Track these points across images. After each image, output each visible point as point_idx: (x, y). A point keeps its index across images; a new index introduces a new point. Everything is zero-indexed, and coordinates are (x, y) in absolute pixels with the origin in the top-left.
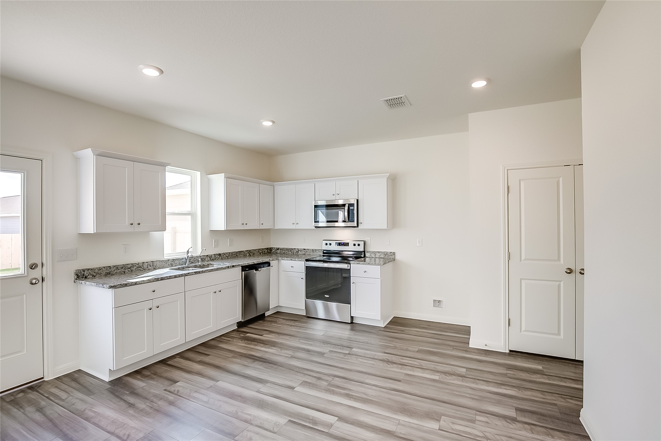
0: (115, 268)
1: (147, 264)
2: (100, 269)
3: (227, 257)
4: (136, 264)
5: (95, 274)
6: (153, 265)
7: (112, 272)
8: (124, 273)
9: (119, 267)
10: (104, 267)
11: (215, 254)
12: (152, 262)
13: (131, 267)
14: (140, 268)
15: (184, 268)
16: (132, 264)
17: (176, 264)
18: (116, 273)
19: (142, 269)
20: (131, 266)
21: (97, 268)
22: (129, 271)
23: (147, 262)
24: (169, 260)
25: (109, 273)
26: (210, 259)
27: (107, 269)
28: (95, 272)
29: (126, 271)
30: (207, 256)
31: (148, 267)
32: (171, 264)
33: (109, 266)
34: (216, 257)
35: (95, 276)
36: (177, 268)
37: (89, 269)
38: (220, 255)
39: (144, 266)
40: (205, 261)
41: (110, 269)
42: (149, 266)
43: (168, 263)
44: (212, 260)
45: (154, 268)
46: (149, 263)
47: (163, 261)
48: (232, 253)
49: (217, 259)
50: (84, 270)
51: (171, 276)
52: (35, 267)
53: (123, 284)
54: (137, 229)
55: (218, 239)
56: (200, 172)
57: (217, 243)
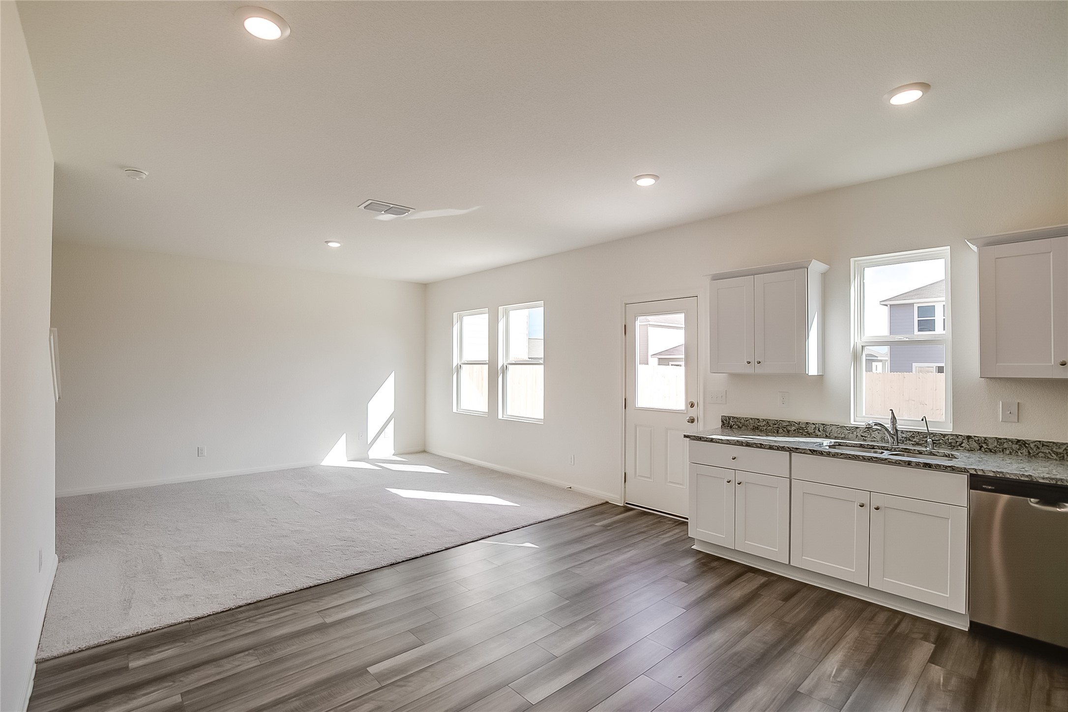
0: (764, 423)
1: (814, 426)
2: (747, 420)
4: (796, 423)
5: (741, 426)
7: (761, 428)
8: (778, 432)
9: (770, 423)
10: (751, 419)
11: (1000, 439)
12: (823, 424)
13: (787, 426)
14: (801, 431)
15: (873, 448)
16: (789, 422)
17: (874, 439)
18: (766, 429)
19: (805, 433)
20: (788, 424)
21: (743, 418)
22: (784, 431)
23: (813, 424)
24: (857, 428)
25: (757, 427)
26: (981, 447)
27: (755, 422)
28: (741, 423)
29: (781, 431)
30: (969, 437)
31: (814, 432)
32: (862, 436)
33: (758, 418)
34: (1005, 446)
35: (740, 428)
36: (857, 444)
37: (735, 418)
38: (1021, 443)
39: (808, 428)
40: (959, 448)
41: (759, 422)
42: (817, 431)
43: (855, 433)
44: (986, 451)
45: (827, 436)
46: (817, 426)
47: (845, 427)
49: (1008, 452)
50: (729, 418)
51: (763, 444)
52: (692, 405)
53: (698, 437)
54: (759, 370)
55: (1018, 403)
56: (949, 247)
57: (1017, 413)
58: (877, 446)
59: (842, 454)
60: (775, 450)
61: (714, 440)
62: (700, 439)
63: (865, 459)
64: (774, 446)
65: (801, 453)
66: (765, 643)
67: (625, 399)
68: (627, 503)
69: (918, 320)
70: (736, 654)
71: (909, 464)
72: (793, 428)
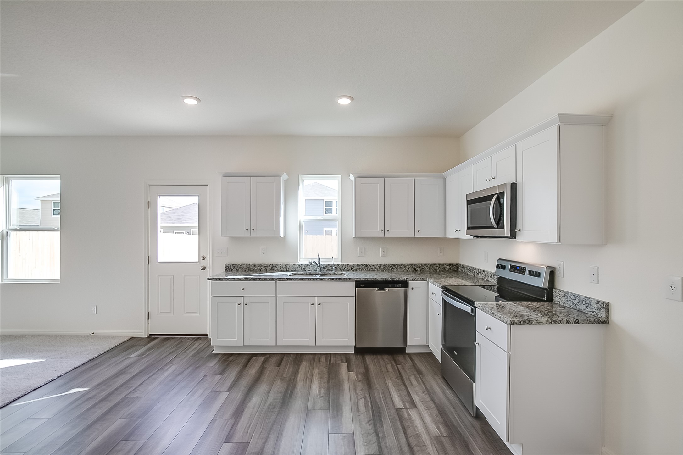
0: (253, 266)
1: (280, 265)
2: (242, 265)
3: (376, 268)
4: (271, 264)
5: (238, 269)
6: (285, 267)
7: (250, 269)
8: (260, 271)
9: (256, 265)
10: (245, 264)
11: (358, 264)
12: (285, 264)
13: (265, 267)
14: (273, 269)
15: (311, 274)
16: (267, 264)
17: (310, 270)
18: (253, 270)
19: (275, 270)
20: (266, 265)
21: (239, 264)
22: (264, 270)
23: (280, 264)
24: (302, 264)
25: (248, 269)
26: (352, 268)
27: (247, 266)
28: (238, 267)
29: (262, 270)
30: (348, 265)
31: (280, 269)
32: (304, 269)
33: (249, 263)
34: (360, 267)
35: (238, 270)
36: (303, 273)
37: (234, 264)
38: (365, 265)
39: (277, 267)
40: (344, 270)
41: (249, 266)
42: (282, 268)
43: (301, 267)
44: (354, 270)
45: (287, 270)
46: (282, 265)
47: (296, 264)
48: (384, 265)
49: (361, 270)
50: (230, 265)
51: (261, 279)
52: (204, 258)
53: (218, 278)
54: (253, 234)
55: (364, 248)
56: (341, 175)
57: (364, 252)
58: (312, 273)
59: (303, 279)
60: (268, 281)
61: (229, 279)
62: (220, 280)
63: (314, 280)
64: (267, 278)
65: (282, 281)
66: (281, 392)
67: (149, 257)
68: (150, 335)
69: (326, 208)
70: (269, 405)
71: (333, 280)
72: (269, 268)
